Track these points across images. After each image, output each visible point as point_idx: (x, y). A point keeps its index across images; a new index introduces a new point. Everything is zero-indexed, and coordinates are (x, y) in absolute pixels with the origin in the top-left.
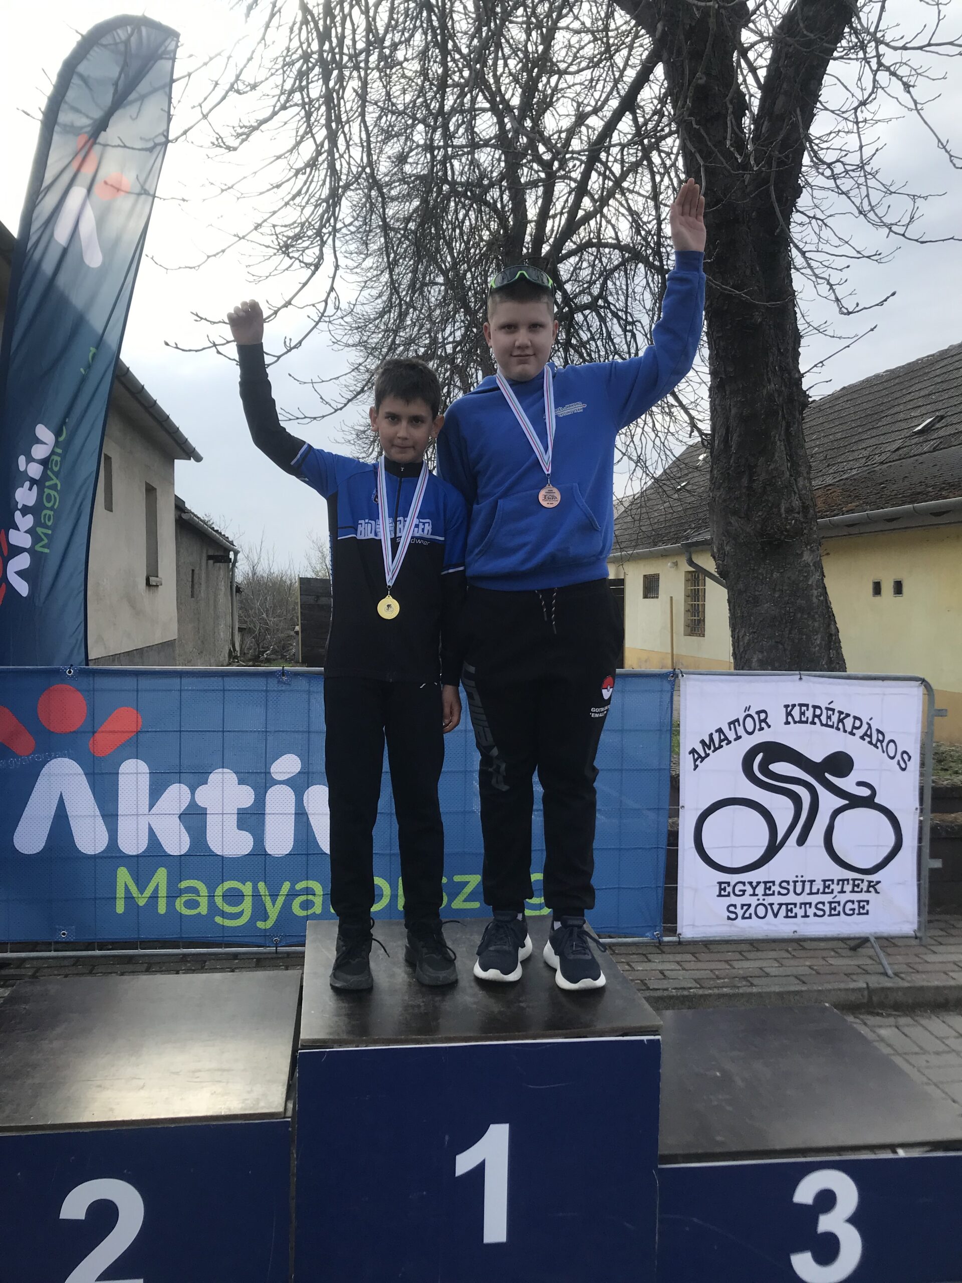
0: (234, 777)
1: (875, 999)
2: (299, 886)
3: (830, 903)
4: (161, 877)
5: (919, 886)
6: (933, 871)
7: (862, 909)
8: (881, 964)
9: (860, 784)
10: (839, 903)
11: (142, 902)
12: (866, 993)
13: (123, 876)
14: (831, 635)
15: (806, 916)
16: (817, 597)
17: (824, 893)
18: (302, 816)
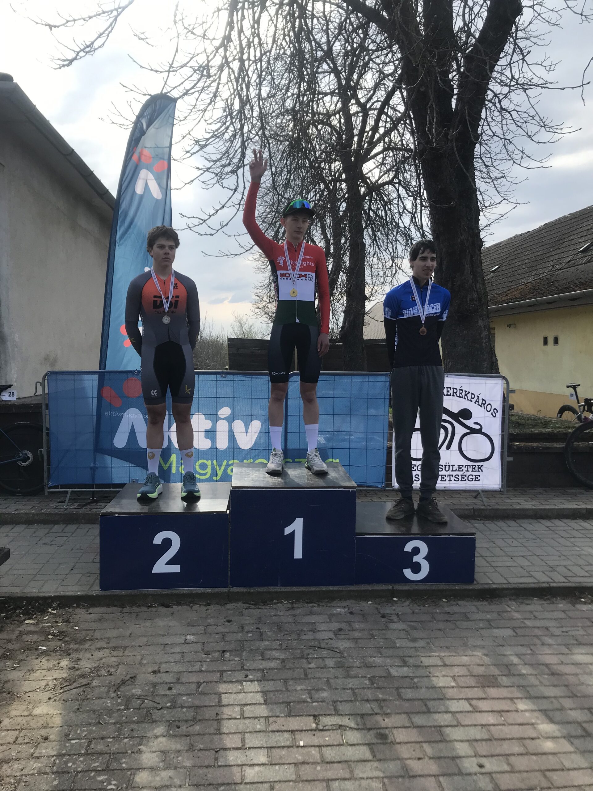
0: (202, 417)
1: (476, 513)
2: (230, 462)
3: (462, 475)
4: (173, 458)
5: (502, 469)
6: (508, 462)
7: (477, 478)
9: (475, 423)
10: (466, 475)
11: (165, 468)
12: (472, 511)
14: (493, 362)
15: (450, 481)
16: (485, 343)
17: (459, 471)
18: (231, 433)
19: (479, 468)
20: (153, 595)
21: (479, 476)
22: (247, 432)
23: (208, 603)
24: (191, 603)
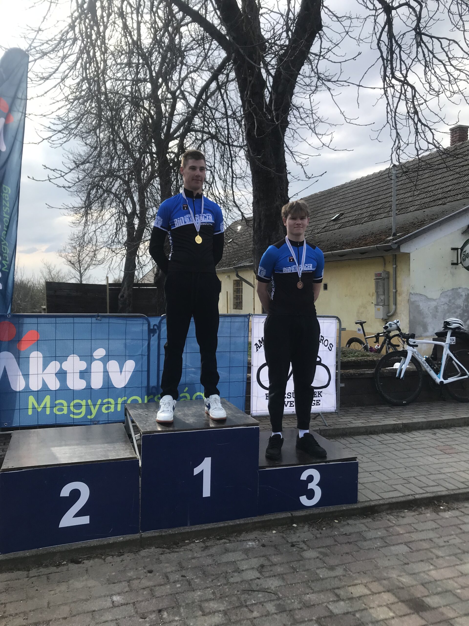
0: (77, 358)
1: (322, 433)
2: (105, 401)
4: (47, 400)
5: (337, 393)
7: (318, 403)
8: (324, 422)
11: (39, 410)
13: (32, 400)
18: (106, 372)
19: (319, 394)
20: (61, 552)
21: (320, 400)
22: (121, 372)
23: (121, 553)
24: (102, 555)
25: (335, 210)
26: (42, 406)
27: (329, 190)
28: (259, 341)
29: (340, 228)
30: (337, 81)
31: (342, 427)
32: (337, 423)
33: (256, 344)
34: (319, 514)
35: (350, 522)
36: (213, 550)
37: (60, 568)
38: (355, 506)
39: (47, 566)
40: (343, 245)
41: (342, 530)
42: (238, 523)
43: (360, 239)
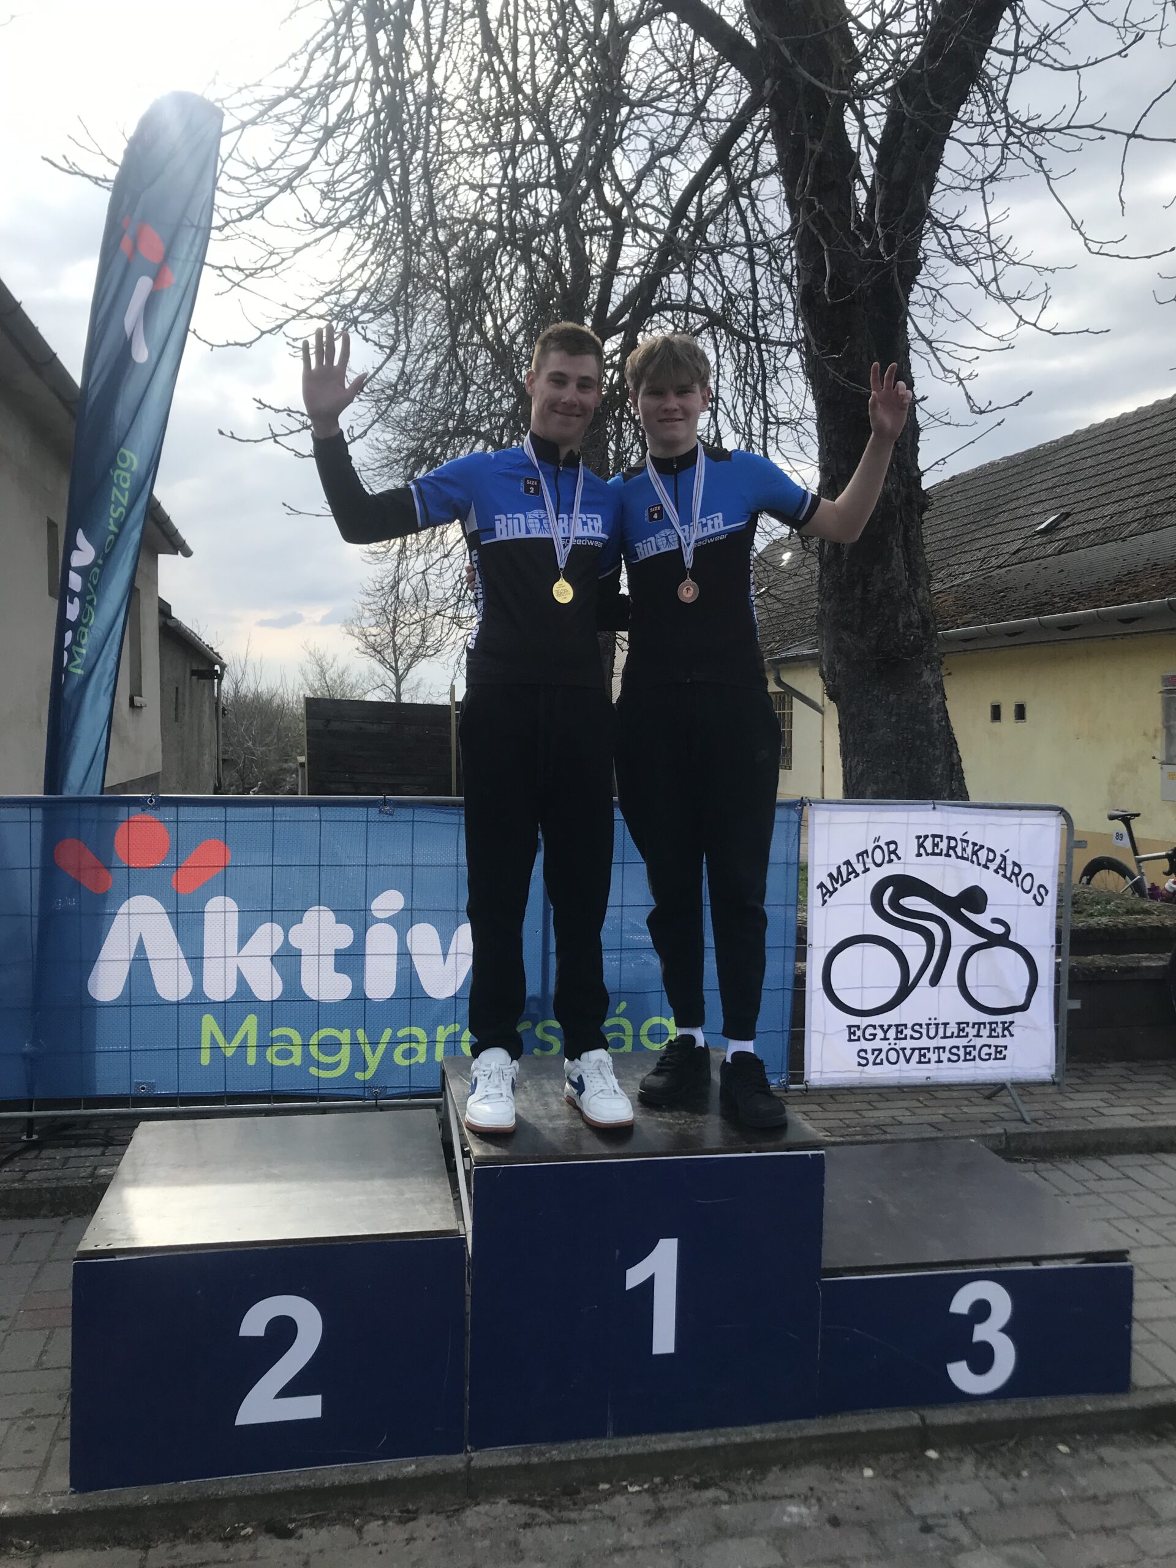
0: (329, 916)
1: (1013, 1145)
2: (402, 1033)
3: (965, 1047)
4: (250, 1025)
5: (1057, 1029)
6: (1071, 1012)
7: (999, 1053)
8: (1019, 1111)
9: (995, 921)
10: (974, 1047)
11: (229, 1053)
12: (1004, 1138)
13: (209, 1025)
14: (953, 764)
16: (938, 722)
17: (958, 1036)
18: (404, 955)
19: (1004, 1029)
20: (236, 1499)
21: (1006, 1047)
22: (445, 955)
23: (408, 1511)
24: (356, 1516)
25: (1046, 506)
26: (237, 1041)
27: (1030, 451)
28: (831, 875)
29: (1060, 553)
30: (1068, 127)
31: (1074, 1127)
32: (1058, 1114)
33: (821, 886)
34: (1010, 1423)
35: (1108, 1452)
36: (678, 1527)
37: (232, 1550)
38: (1122, 1403)
39: (196, 1538)
40: (1071, 599)
41: (1082, 1481)
42: (758, 1436)
43: (1118, 582)
